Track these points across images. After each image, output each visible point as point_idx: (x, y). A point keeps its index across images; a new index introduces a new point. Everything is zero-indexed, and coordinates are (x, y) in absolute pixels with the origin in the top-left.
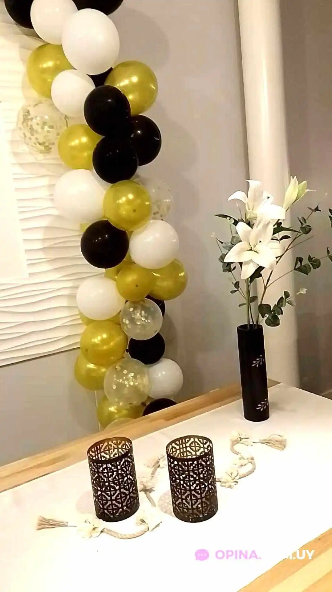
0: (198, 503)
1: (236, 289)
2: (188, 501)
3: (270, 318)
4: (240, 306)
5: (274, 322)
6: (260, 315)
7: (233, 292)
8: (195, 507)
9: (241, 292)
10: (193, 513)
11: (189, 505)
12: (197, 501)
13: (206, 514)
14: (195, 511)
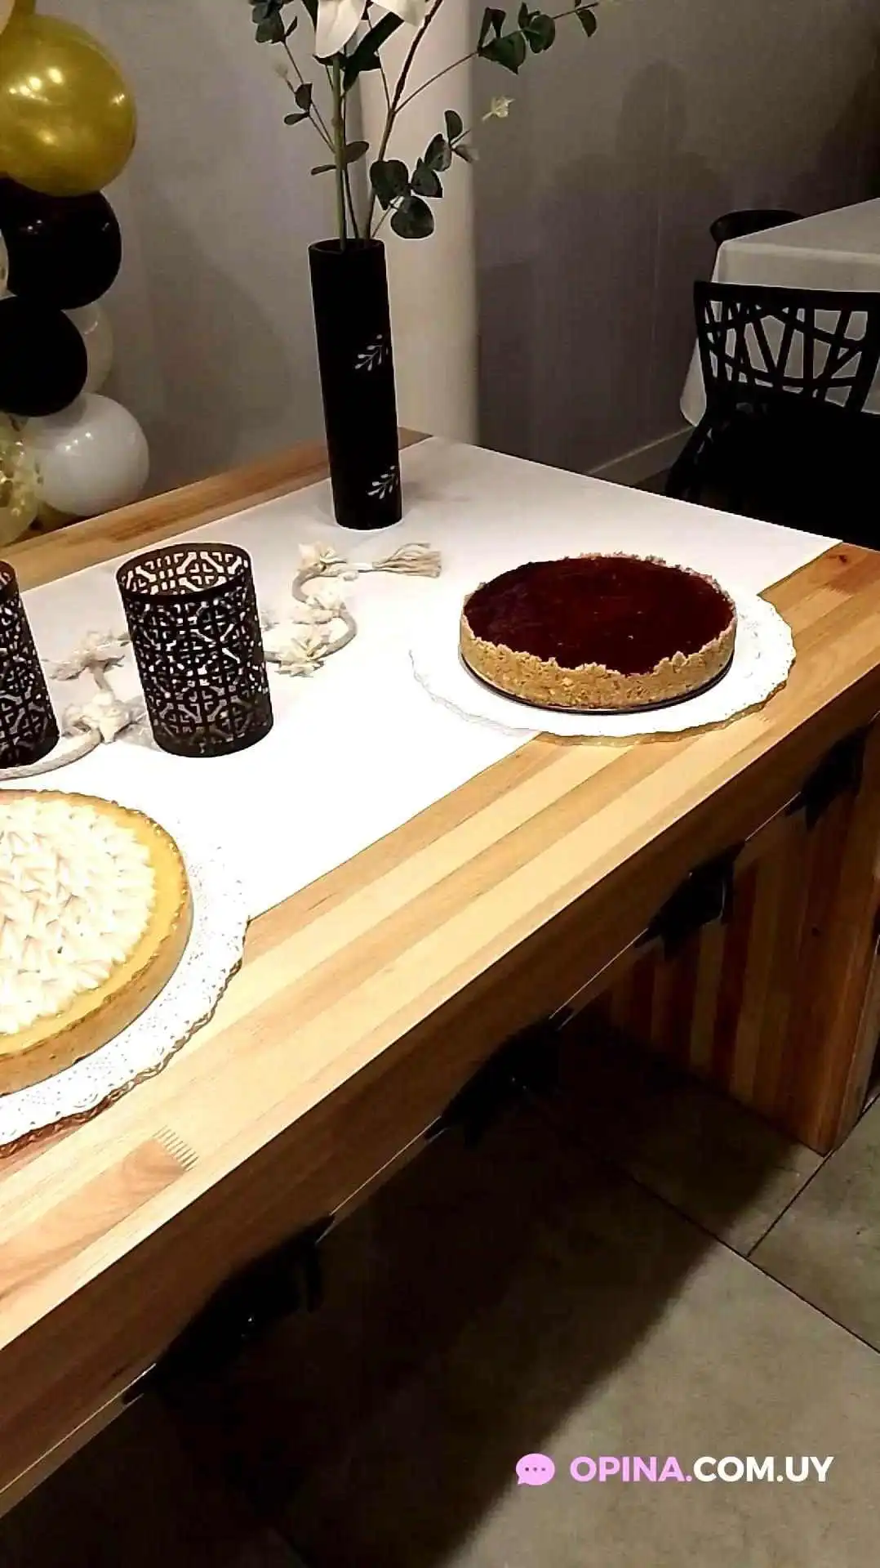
0: (218, 708)
1: (303, 111)
2: (192, 705)
3: (406, 212)
4: (314, 172)
5: (415, 223)
6: (377, 199)
7: (291, 120)
8: (211, 718)
9: (316, 121)
10: (208, 734)
11: (196, 715)
12: (217, 704)
13: (243, 735)
14: (212, 728)
